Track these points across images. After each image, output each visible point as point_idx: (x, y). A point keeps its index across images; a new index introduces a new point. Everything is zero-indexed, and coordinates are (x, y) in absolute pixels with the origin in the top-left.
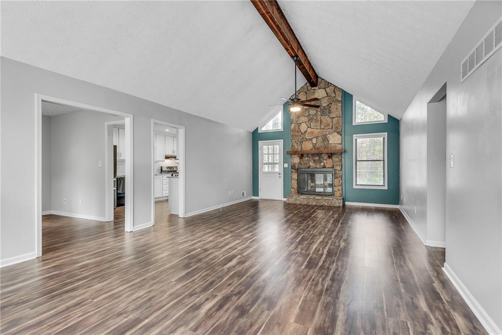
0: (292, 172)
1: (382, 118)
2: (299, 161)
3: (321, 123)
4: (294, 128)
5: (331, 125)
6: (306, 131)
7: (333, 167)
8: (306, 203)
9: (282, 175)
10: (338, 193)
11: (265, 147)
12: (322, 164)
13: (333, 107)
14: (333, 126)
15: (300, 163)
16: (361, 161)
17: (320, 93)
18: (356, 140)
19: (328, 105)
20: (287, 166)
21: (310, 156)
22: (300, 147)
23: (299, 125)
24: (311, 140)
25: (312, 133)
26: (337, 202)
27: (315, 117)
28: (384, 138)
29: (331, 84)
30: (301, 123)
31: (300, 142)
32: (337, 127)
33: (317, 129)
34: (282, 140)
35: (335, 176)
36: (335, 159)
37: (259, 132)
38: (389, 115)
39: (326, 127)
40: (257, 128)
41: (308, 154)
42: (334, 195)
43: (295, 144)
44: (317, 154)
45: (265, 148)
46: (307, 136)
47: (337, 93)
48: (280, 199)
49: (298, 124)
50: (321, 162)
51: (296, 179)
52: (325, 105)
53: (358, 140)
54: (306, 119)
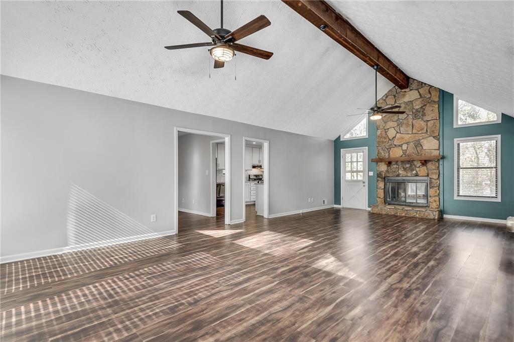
0: (378, 181)
2: (386, 169)
3: (413, 128)
4: (381, 134)
5: (425, 130)
6: (395, 137)
7: (428, 176)
8: (393, 213)
9: (367, 184)
10: (434, 204)
11: (348, 156)
12: (414, 172)
13: (428, 109)
14: (428, 131)
15: (387, 171)
16: (464, 168)
17: (411, 95)
18: (459, 144)
19: (422, 107)
20: (372, 175)
21: (399, 163)
22: (387, 155)
23: (386, 131)
24: (401, 146)
25: (403, 138)
26: (431, 213)
27: (405, 122)
28: (496, 141)
29: (425, 84)
30: (388, 129)
31: (388, 149)
32: (433, 131)
33: (408, 134)
34: (367, 148)
35: (430, 185)
36: (430, 165)
37: (341, 140)
38: (502, 114)
39: (419, 131)
40: (340, 136)
41: (397, 162)
42: (429, 207)
43: (382, 152)
44: (408, 162)
46: (396, 142)
47: (433, 93)
48: (365, 209)
49: (385, 130)
50: (412, 170)
51: (383, 187)
52: (417, 107)
53: (461, 144)
54: (395, 124)
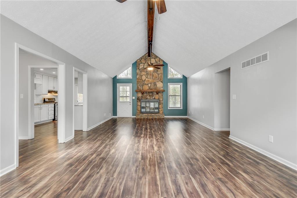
0: (137, 101)
1: (180, 76)
2: (141, 96)
3: (153, 76)
4: (139, 77)
5: (158, 78)
6: (145, 80)
7: (159, 99)
8: (147, 118)
9: (131, 103)
10: (161, 111)
12: (154, 97)
15: (142, 97)
16: (171, 96)
17: (152, 61)
18: (169, 86)
20: (134, 98)
21: (147, 93)
22: (142, 88)
24: (148, 84)
25: (149, 81)
27: (150, 73)
28: (181, 85)
29: (158, 57)
30: (142, 75)
31: (142, 85)
32: (161, 79)
33: (151, 79)
34: (132, 84)
35: (159, 104)
36: (160, 94)
37: (117, 78)
38: (183, 75)
39: (155, 78)
40: (116, 76)
41: (146, 92)
42: (159, 113)
43: (139, 87)
44: (151, 93)
45: (121, 88)
46: (146, 83)
47: (161, 61)
48: (130, 117)
50: (153, 96)
51: (140, 105)
54: (145, 73)
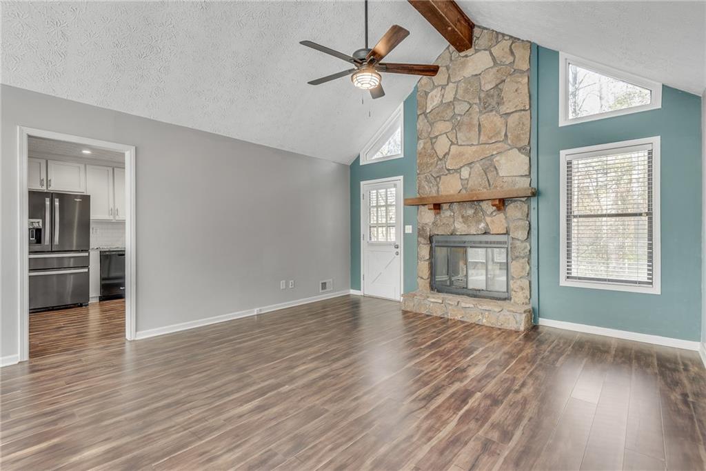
0: (419, 243)
1: (644, 99)
2: (433, 220)
3: (480, 132)
4: (424, 148)
5: (503, 134)
6: (447, 154)
7: (507, 233)
8: (439, 314)
9: (401, 250)
10: (520, 294)
12: (482, 225)
13: (508, 88)
14: (509, 134)
15: (435, 224)
16: (580, 216)
17: (477, 61)
18: (569, 163)
19: (497, 86)
20: (411, 232)
21: (455, 206)
22: (434, 190)
23: (433, 140)
24: (458, 171)
25: (461, 155)
26: (512, 318)
27: (466, 119)
28: (650, 153)
29: (504, 35)
30: (436, 137)
31: (435, 178)
32: (518, 138)
33: (472, 145)
34: (401, 177)
35: (513, 253)
36: (513, 211)
37: (361, 164)
38: (663, 85)
39: (491, 138)
40: (359, 157)
41: (452, 203)
42: (510, 299)
43: (424, 184)
45: (372, 195)
46: (450, 164)
47: (518, 52)
48: (397, 298)
49: (431, 139)
50: (479, 222)
51: (427, 257)
52: (488, 87)
53: (575, 162)
54: (448, 125)
